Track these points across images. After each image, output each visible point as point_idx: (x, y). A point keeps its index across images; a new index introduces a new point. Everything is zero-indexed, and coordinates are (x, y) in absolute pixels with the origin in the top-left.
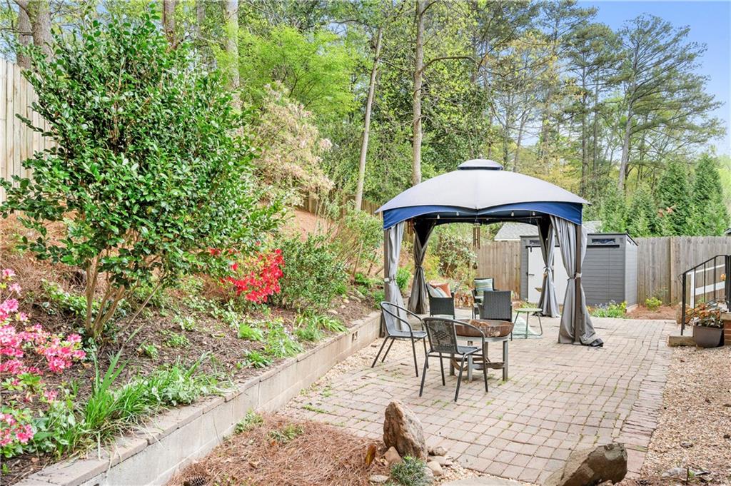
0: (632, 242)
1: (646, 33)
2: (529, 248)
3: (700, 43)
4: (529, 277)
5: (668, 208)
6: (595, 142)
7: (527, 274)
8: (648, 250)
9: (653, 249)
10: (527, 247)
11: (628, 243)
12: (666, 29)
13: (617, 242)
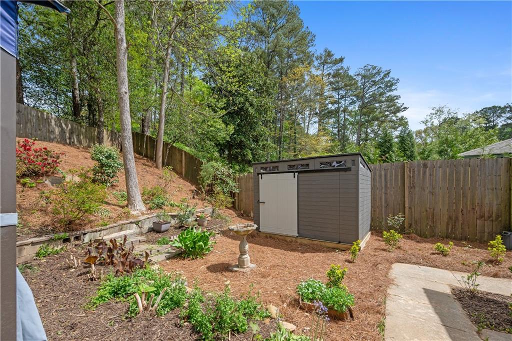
0: (366, 166)
1: (369, 76)
2: (260, 175)
3: (396, 79)
4: (260, 204)
5: (383, 156)
6: (344, 133)
7: (259, 202)
8: (380, 176)
9: (385, 175)
10: (258, 174)
11: (361, 166)
12: (378, 73)
13: (349, 165)
